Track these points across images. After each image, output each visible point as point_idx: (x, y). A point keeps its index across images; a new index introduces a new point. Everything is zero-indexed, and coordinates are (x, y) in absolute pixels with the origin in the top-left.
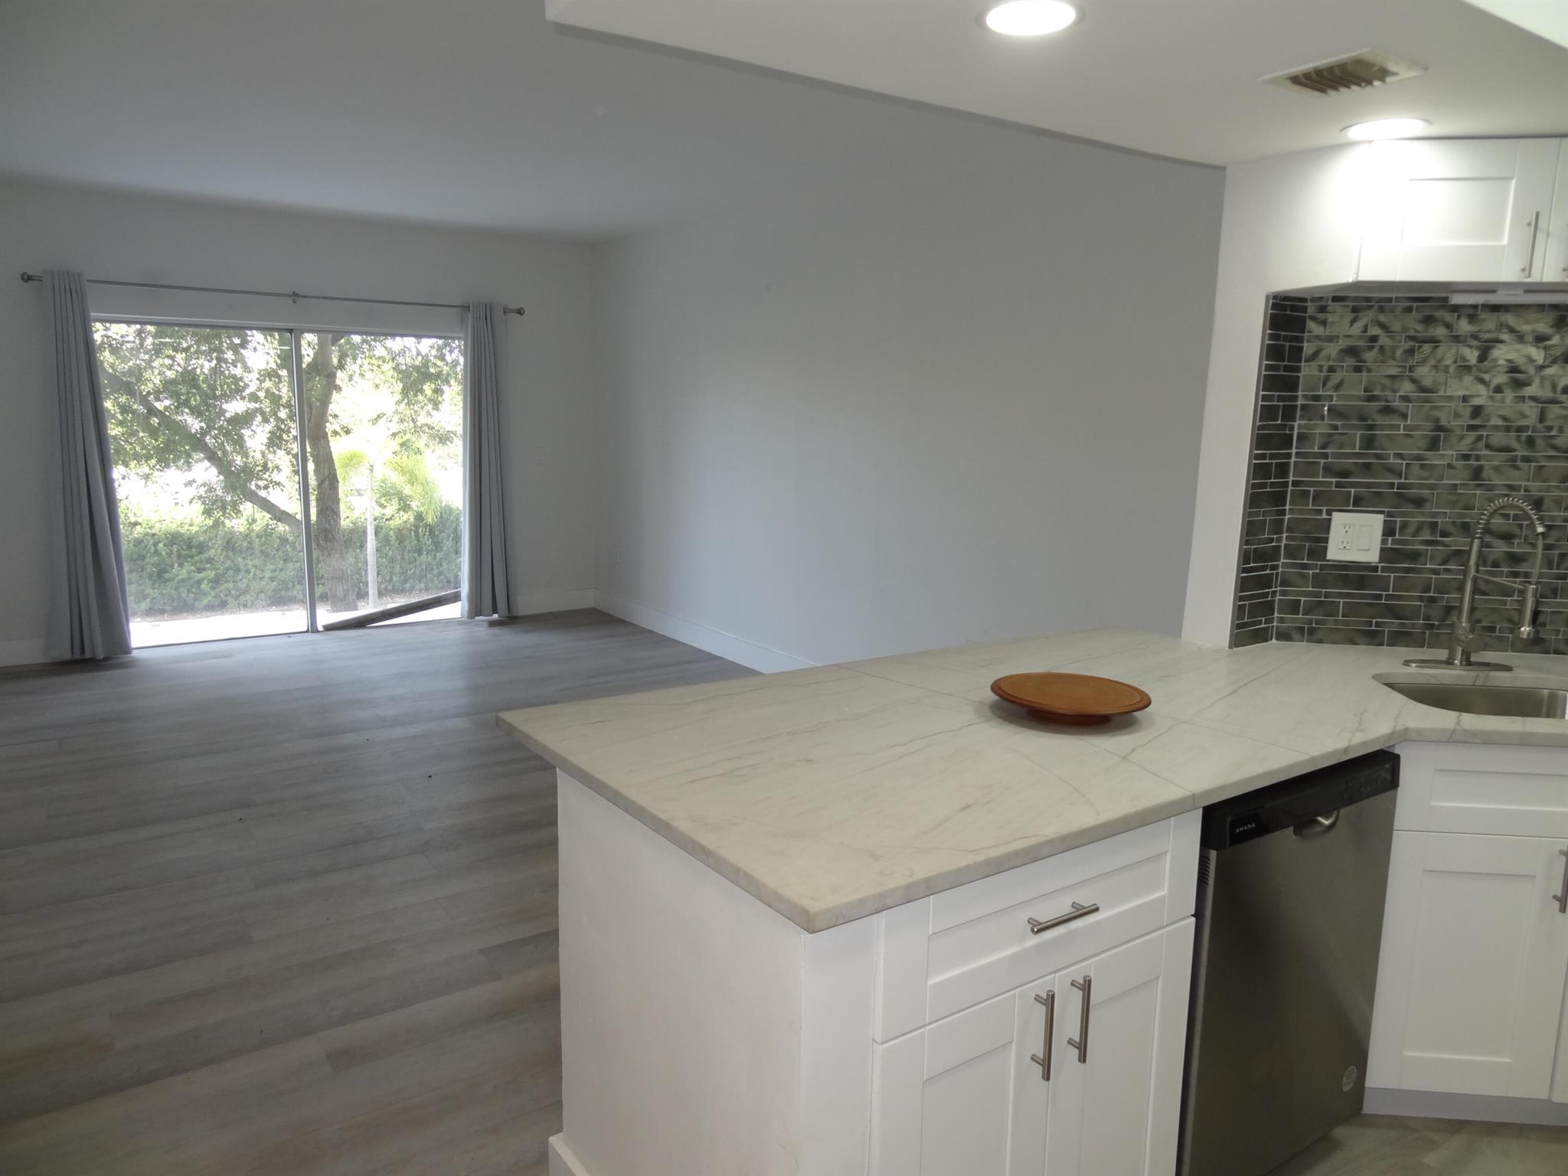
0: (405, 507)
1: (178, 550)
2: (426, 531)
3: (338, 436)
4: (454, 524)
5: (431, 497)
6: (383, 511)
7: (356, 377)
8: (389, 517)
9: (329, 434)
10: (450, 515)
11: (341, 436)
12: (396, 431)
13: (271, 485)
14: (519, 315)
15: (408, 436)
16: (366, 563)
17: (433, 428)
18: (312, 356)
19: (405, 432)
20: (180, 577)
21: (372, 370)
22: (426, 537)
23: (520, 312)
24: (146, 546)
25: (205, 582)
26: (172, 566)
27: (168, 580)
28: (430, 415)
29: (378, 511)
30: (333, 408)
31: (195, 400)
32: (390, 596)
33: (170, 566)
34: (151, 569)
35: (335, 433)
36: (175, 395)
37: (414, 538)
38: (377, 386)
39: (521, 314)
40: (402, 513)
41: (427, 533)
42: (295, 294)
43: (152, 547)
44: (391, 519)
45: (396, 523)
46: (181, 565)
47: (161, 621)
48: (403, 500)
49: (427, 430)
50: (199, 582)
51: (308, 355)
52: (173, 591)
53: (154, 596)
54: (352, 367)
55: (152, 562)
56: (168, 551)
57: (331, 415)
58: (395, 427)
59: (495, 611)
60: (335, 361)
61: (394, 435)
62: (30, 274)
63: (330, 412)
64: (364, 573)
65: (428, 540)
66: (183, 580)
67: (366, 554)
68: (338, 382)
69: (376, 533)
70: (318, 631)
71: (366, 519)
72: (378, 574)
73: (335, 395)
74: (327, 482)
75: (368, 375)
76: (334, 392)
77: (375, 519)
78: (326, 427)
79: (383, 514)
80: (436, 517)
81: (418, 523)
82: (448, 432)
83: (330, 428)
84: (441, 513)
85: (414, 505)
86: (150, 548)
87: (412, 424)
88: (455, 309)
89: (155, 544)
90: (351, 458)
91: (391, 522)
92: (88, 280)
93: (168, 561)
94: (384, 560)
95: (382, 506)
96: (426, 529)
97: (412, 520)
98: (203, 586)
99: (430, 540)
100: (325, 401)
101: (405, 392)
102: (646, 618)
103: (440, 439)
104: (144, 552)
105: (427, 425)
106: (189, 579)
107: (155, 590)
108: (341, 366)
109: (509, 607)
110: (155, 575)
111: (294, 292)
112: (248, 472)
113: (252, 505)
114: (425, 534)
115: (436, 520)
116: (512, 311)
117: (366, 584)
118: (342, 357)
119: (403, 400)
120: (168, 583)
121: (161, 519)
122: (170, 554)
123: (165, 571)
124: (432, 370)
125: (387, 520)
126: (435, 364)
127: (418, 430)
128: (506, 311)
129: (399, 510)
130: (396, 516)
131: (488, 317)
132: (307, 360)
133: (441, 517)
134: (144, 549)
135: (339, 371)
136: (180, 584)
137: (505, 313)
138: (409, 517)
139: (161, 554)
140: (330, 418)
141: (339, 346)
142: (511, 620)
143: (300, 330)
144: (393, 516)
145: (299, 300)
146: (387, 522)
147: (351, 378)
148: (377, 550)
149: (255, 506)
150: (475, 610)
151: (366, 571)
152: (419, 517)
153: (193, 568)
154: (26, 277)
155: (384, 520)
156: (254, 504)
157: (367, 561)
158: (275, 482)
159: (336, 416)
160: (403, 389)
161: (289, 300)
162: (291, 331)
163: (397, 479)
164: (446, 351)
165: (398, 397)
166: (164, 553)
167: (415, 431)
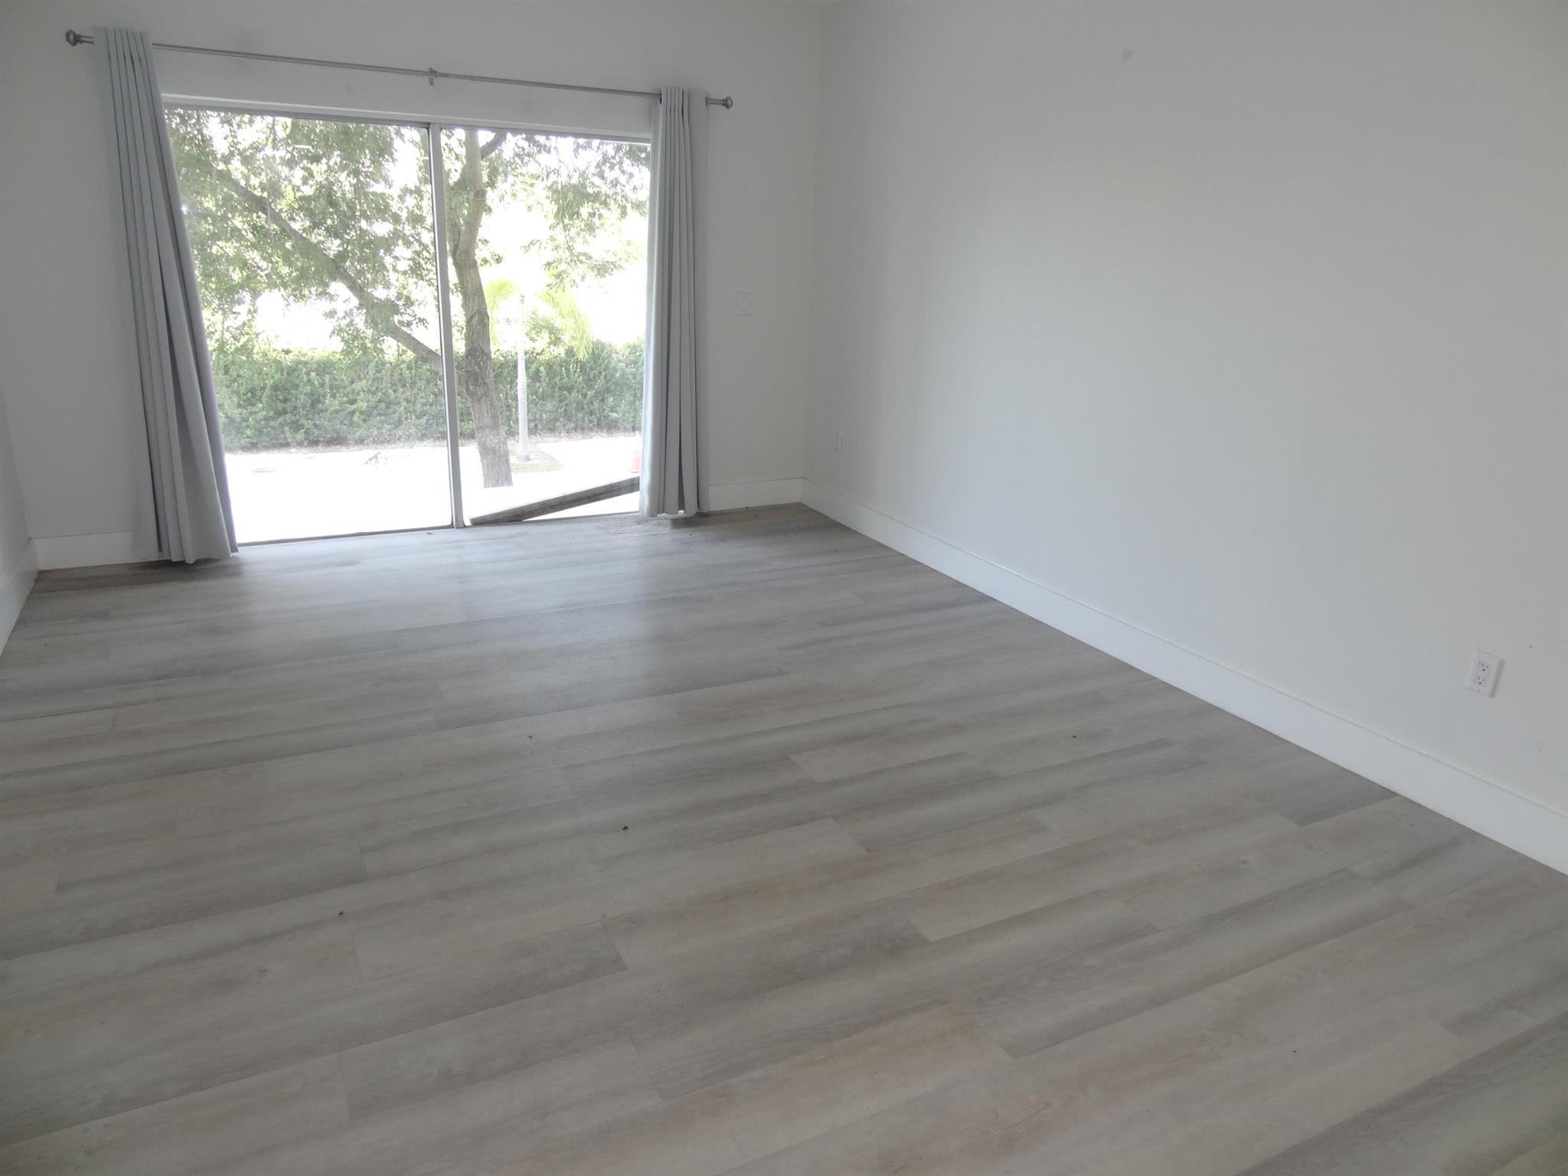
0: (556, 341)
1: (330, 380)
2: (577, 368)
3: (488, 265)
4: (606, 361)
5: (584, 331)
6: (533, 345)
7: (508, 198)
8: (539, 352)
9: (479, 262)
10: (602, 351)
11: (491, 265)
12: (551, 260)
13: (414, 322)
14: (724, 107)
15: (563, 267)
16: (516, 399)
17: (590, 258)
18: (460, 171)
19: (560, 261)
20: (333, 409)
21: (525, 190)
22: (577, 375)
23: (726, 103)
24: (299, 375)
25: (357, 414)
26: (324, 396)
27: (322, 411)
28: (587, 242)
29: (529, 346)
30: (482, 233)
31: (333, 219)
32: (540, 434)
33: (323, 396)
34: (304, 399)
35: (485, 261)
36: (310, 213)
37: (565, 375)
38: (529, 208)
39: (728, 107)
40: (552, 346)
41: (578, 370)
42: (432, 72)
43: (305, 376)
44: (541, 353)
45: (547, 358)
46: (334, 396)
47: (315, 452)
48: (554, 333)
49: (584, 260)
50: (353, 413)
51: (456, 171)
52: (326, 422)
53: (308, 427)
54: (502, 185)
55: (305, 391)
56: (320, 381)
57: (480, 240)
58: (550, 256)
59: (682, 506)
60: (485, 179)
61: (549, 264)
62: (78, 34)
63: (479, 237)
64: (514, 410)
65: (579, 377)
66: (337, 411)
67: (517, 391)
68: (488, 202)
69: (527, 368)
70: (465, 526)
71: (517, 353)
72: (529, 411)
73: (485, 218)
74: (476, 318)
75: (521, 195)
76: (484, 213)
77: (526, 353)
78: (475, 255)
79: (534, 348)
80: (588, 352)
81: (569, 359)
82: (607, 262)
83: (480, 253)
84: (593, 351)
85: (566, 338)
86: (303, 378)
87: (568, 253)
88: (639, 98)
89: (308, 374)
90: (501, 287)
91: (542, 356)
92: (154, 44)
93: (321, 391)
94: (535, 397)
95: (532, 340)
96: (577, 365)
97: (563, 355)
98: (355, 418)
99: (581, 377)
100: (473, 224)
101: (560, 214)
102: (878, 527)
103: (599, 270)
104: (297, 382)
105: (585, 254)
106: (343, 410)
107: (309, 421)
108: (492, 184)
109: (698, 503)
110: (308, 405)
111: (431, 69)
112: (391, 307)
113: (396, 342)
114: (575, 371)
115: (587, 356)
116: (716, 102)
117: (517, 421)
118: (494, 173)
119: (558, 224)
120: (321, 414)
121: (314, 347)
122: (322, 385)
123: (319, 401)
124: (590, 190)
125: (537, 354)
126: (593, 184)
127: (576, 259)
128: (708, 101)
129: (549, 344)
130: (546, 350)
131: (686, 113)
132: (455, 177)
133: (593, 353)
134: (297, 378)
135: (489, 189)
136: (333, 415)
137: (706, 104)
138: (560, 351)
139: (314, 384)
140: (480, 243)
141: (491, 160)
142: (700, 519)
143: (440, 124)
144: (543, 350)
145: (438, 81)
146: (538, 357)
147: (502, 198)
148: (528, 386)
149: (400, 344)
150: (658, 505)
151: (517, 408)
152: (570, 352)
153: (345, 399)
154: (72, 38)
155: (535, 355)
156: (398, 341)
157: (517, 396)
158: (419, 319)
159: (486, 241)
160: (558, 211)
161: (426, 79)
162: (427, 125)
163: (547, 312)
164: (606, 168)
165: (552, 220)
166: (316, 383)
167: (571, 260)
